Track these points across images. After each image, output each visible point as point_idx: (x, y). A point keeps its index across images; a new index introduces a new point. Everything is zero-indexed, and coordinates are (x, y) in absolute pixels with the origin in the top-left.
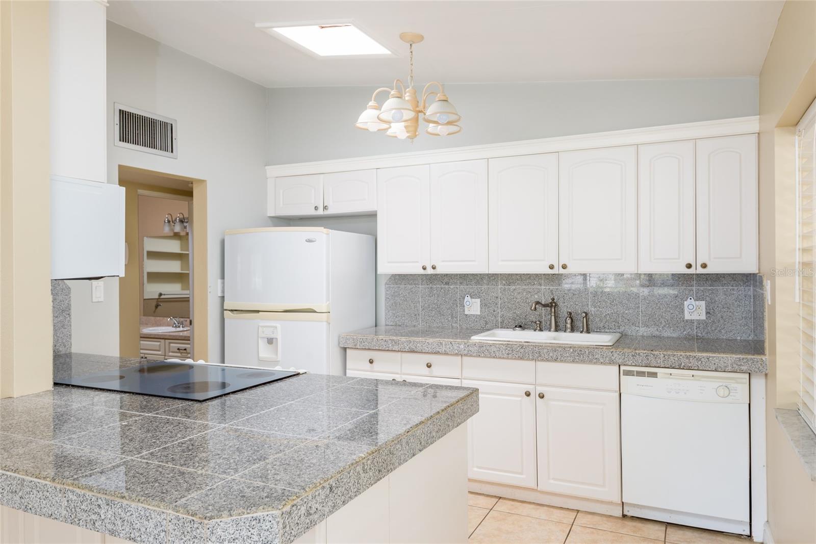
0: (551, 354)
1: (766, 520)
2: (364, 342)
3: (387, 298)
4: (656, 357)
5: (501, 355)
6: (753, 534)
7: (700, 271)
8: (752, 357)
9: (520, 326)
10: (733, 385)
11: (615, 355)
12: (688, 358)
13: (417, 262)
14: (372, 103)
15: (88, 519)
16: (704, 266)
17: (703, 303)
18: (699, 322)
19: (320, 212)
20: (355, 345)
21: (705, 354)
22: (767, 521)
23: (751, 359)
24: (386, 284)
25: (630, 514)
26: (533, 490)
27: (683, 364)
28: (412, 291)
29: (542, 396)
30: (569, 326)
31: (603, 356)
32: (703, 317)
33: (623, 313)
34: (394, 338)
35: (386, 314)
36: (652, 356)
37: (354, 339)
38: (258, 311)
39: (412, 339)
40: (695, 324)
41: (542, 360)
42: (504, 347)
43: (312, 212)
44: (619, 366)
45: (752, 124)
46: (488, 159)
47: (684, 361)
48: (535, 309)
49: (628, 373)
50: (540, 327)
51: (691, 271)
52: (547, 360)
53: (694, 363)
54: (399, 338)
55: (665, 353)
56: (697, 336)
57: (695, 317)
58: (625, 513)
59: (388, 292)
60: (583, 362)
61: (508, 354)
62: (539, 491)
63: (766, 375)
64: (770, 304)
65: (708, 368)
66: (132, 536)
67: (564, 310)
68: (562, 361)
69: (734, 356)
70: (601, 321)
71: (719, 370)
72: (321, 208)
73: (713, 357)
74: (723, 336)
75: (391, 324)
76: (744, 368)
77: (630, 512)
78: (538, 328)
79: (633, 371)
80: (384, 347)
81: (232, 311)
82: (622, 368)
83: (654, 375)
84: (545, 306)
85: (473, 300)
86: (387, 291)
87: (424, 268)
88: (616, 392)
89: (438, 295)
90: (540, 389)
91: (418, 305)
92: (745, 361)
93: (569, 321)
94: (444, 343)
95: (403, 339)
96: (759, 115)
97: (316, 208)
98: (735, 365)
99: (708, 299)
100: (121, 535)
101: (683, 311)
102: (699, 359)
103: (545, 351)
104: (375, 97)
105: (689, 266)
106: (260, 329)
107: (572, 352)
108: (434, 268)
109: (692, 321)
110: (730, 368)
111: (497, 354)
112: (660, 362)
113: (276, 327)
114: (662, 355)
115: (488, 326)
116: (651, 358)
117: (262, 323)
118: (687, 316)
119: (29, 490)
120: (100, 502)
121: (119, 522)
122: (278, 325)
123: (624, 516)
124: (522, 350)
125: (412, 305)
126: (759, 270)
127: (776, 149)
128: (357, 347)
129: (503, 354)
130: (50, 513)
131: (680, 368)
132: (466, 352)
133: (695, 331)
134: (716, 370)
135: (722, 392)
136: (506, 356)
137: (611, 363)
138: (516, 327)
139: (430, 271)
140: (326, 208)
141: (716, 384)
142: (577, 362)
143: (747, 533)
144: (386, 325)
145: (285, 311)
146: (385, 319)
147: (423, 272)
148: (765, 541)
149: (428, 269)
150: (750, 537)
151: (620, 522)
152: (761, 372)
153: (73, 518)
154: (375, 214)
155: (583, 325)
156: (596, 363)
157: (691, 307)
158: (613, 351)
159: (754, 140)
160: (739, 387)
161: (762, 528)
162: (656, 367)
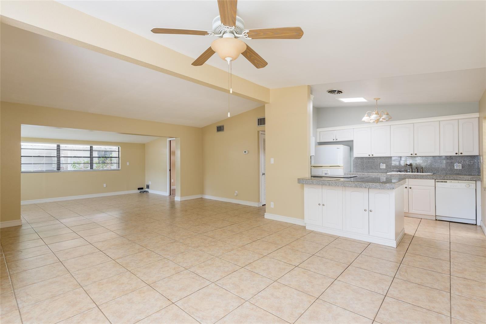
0: (414, 177)
3: (353, 164)
4: (447, 177)
6: (477, 224)
7: (460, 155)
9: (400, 171)
10: (470, 184)
11: (434, 177)
13: (366, 153)
14: (366, 115)
16: (461, 153)
18: (459, 169)
21: (462, 177)
22: (482, 220)
23: (476, 177)
24: (353, 160)
25: (438, 219)
26: (407, 213)
28: (362, 162)
29: (410, 188)
30: (416, 171)
32: (461, 168)
34: (363, 173)
35: (353, 169)
38: (322, 167)
39: (369, 174)
41: (411, 178)
43: (332, 141)
45: (477, 115)
46: (390, 125)
47: (456, 178)
48: (406, 166)
49: (438, 182)
52: (412, 178)
53: (458, 178)
56: (459, 174)
57: (458, 168)
58: (436, 219)
60: (424, 179)
62: (410, 213)
63: (481, 181)
65: (463, 180)
67: (414, 166)
68: (417, 179)
69: (471, 176)
70: (426, 170)
72: (335, 139)
73: (465, 177)
76: (474, 179)
77: (438, 218)
78: (406, 172)
79: (443, 181)
81: (313, 166)
82: (436, 180)
83: (446, 182)
84: (409, 165)
85: (383, 164)
86: (354, 162)
87: (369, 155)
88: (434, 186)
89: (371, 163)
90: (410, 186)
91: (364, 166)
93: (416, 170)
95: (366, 174)
96: (479, 112)
97: (334, 140)
101: (454, 166)
104: (367, 113)
105: (457, 154)
106: (323, 171)
107: (420, 176)
108: (372, 155)
109: (457, 169)
110: (470, 180)
113: (328, 171)
114: (449, 177)
115: (388, 172)
116: (445, 177)
117: (323, 170)
118: (455, 168)
119: (346, 183)
123: (436, 220)
125: (362, 166)
126: (479, 154)
131: (454, 180)
133: (458, 172)
134: (465, 180)
135: (467, 186)
137: (433, 179)
138: (398, 171)
139: (371, 156)
140: (337, 139)
141: (465, 184)
142: (422, 179)
143: (475, 223)
144: (353, 172)
145: (330, 166)
146: (353, 170)
147: (369, 156)
148: (481, 225)
149: (370, 155)
150: (476, 224)
151: (435, 221)
152: (479, 180)
153: (356, 186)
154: (352, 141)
155: (421, 171)
156: (428, 179)
157: (457, 165)
158: (432, 176)
159: (477, 119)
160: (473, 184)
161: (480, 222)
162: (446, 180)
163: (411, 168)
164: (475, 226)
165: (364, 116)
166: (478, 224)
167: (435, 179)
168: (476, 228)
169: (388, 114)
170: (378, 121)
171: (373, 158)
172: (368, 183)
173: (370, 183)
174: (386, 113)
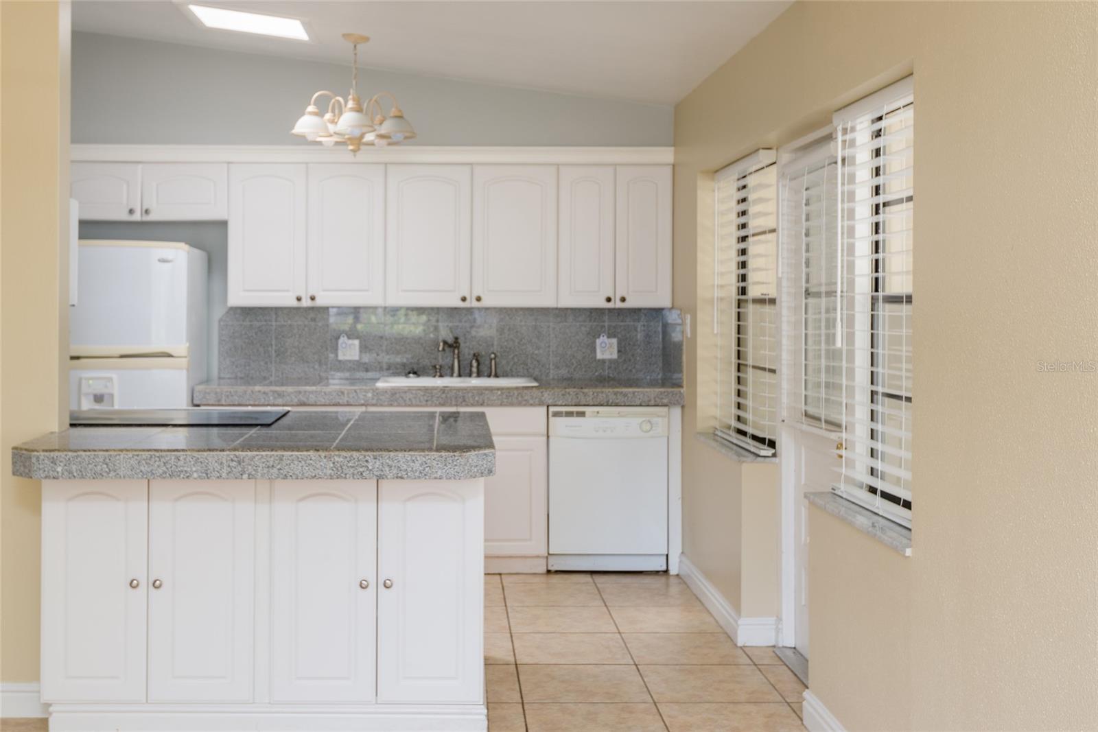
0: (477, 399)
1: (681, 551)
2: (232, 396)
3: (221, 342)
4: (585, 395)
5: (418, 403)
6: (670, 568)
7: (619, 305)
8: (672, 390)
9: (415, 373)
10: (655, 420)
11: (546, 395)
12: (616, 394)
13: (288, 291)
14: (311, 108)
15: (356, 472)
16: (623, 300)
17: (614, 341)
18: (611, 361)
19: (137, 217)
20: (219, 401)
21: (631, 390)
22: (682, 553)
23: (672, 392)
24: (220, 321)
25: (554, 569)
27: (611, 401)
28: (261, 331)
30: (474, 370)
31: (532, 397)
32: (615, 356)
33: (533, 353)
34: (278, 389)
35: (220, 364)
36: (581, 394)
37: (216, 393)
38: (78, 358)
40: (607, 364)
42: (422, 393)
43: (127, 217)
44: (548, 407)
45: (670, 154)
46: (386, 165)
47: (612, 398)
48: (438, 347)
49: (556, 414)
50: (439, 371)
51: (610, 305)
53: (620, 399)
54: (284, 388)
55: (594, 390)
56: (609, 377)
57: (607, 356)
58: (550, 568)
59: (224, 332)
60: (511, 405)
61: (427, 401)
63: (683, 407)
64: (689, 336)
65: (633, 404)
66: (399, 475)
67: (466, 350)
70: (508, 363)
71: (643, 404)
72: (138, 212)
73: (638, 392)
74: (634, 375)
75: (228, 376)
76: (664, 401)
77: (556, 565)
78: (438, 374)
79: (561, 412)
80: (262, 401)
82: (550, 409)
83: (582, 414)
84: (451, 346)
85: (350, 342)
86: (223, 330)
87: (298, 299)
88: (543, 435)
89: (300, 335)
91: (270, 349)
92: (666, 394)
93: (475, 364)
94: (346, 392)
95: (290, 389)
96: (674, 145)
97: (131, 212)
98: (657, 399)
99: (619, 336)
100: (389, 477)
101: (595, 349)
102: (625, 395)
103: (470, 395)
105: (609, 300)
106: (84, 381)
107: (500, 395)
108: (313, 298)
109: (603, 361)
110: (652, 402)
111: (414, 402)
112: (589, 400)
114: (591, 393)
116: (581, 396)
117: (86, 375)
118: (599, 356)
119: (289, 462)
120: (367, 458)
121: (387, 469)
122: (114, 375)
123: (549, 572)
124: (444, 396)
125: (261, 349)
126: (673, 304)
127: (699, 192)
128: (220, 403)
129: (420, 401)
130: (314, 475)
131: (607, 405)
132: (374, 402)
133: (607, 372)
134: (641, 405)
135: (645, 427)
136: (424, 403)
137: (541, 404)
138: (410, 373)
139: (306, 303)
140: (147, 212)
141: (640, 420)
142: (506, 405)
143: (664, 568)
144: (220, 378)
145: (122, 357)
146: (219, 369)
147: (295, 303)
148: (682, 573)
149: (304, 301)
150: (666, 572)
151: (543, 579)
152: (679, 403)
153: (339, 474)
154: (223, 224)
155: (491, 368)
156: (525, 405)
157: (603, 345)
158: (536, 393)
159: (669, 170)
160: (660, 420)
161: (678, 560)
162: (585, 405)
163: (458, 357)
164: (662, 579)
165: (303, 114)
166: (673, 571)
167: (550, 402)
168: (667, 585)
169: (401, 117)
170: (357, 142)
171: (319, 312)
172: (392, 454)
173: (400, 454)
174: (393, 112)
